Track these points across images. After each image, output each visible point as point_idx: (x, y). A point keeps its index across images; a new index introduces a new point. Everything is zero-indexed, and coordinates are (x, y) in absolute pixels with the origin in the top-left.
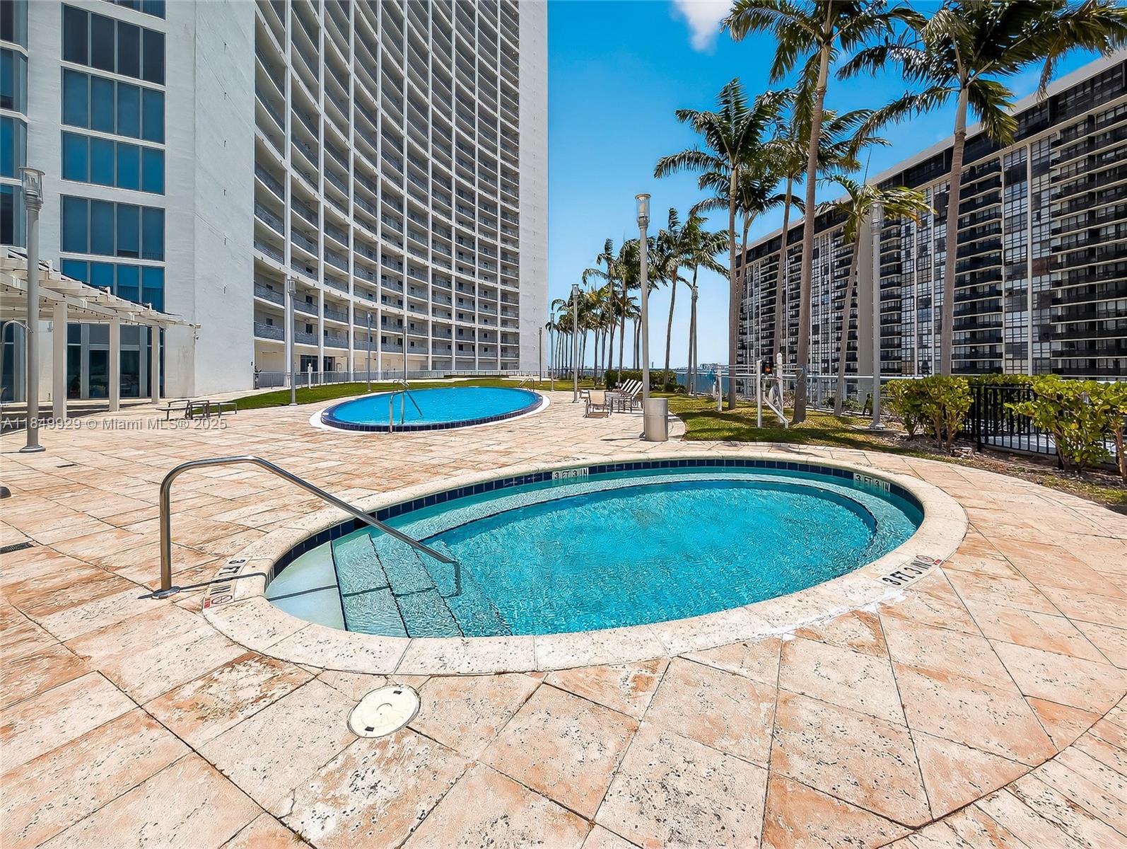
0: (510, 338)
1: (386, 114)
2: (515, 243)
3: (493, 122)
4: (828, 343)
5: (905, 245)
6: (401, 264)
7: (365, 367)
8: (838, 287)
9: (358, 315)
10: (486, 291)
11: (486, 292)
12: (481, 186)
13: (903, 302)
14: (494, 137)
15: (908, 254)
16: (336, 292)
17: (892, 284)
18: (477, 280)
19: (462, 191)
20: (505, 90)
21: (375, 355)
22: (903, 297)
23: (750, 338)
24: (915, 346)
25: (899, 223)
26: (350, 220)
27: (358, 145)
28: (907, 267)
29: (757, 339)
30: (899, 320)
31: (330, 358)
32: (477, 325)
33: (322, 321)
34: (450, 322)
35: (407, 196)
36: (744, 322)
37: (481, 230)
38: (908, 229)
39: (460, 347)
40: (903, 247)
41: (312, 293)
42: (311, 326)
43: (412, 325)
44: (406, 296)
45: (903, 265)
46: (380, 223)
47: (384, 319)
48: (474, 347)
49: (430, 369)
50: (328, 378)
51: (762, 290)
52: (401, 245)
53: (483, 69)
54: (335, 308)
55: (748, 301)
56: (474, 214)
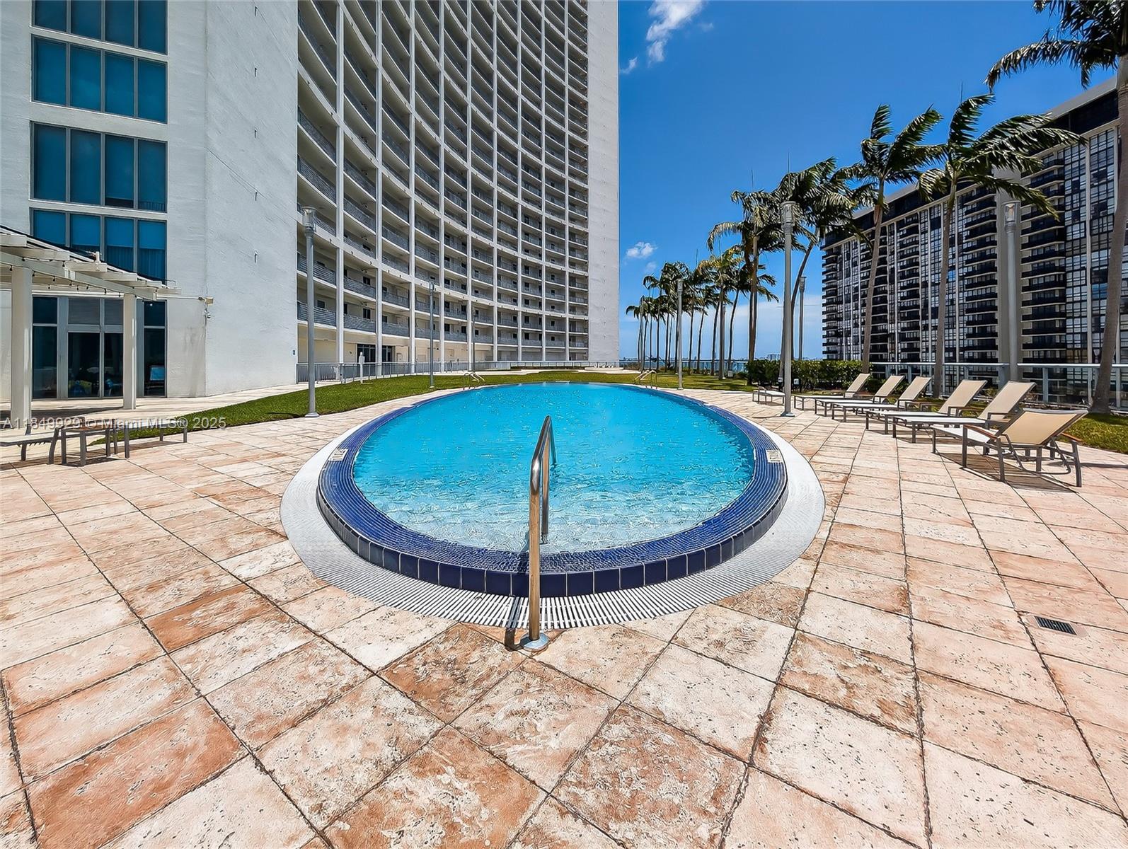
0: (578, 326)
1: (449, 78)
2: (584, 222)
3: (560, 90)
4: (954, 328)
5: (1072, 204)
6: (465, 245)
7: (428, 358)
8: (968, 262)
9: (418, 299)
10: (553, 274)
11: (553, 276)
12: (548, 161)
13: (1069, 276)
14: (561, 107)
15: (1076, 215)
16: (396, 273)
17: (1053, 254)
18: (544, 263)
19: (528, 165)
20: (573, 55)
21: (438, 344)
22: (1067, 269)
23: (844, 325)
24: (1089, 330)
25: (1062, 177)
26: (410, 192)
27: (419, 109)
28: (1075, 232)
29: (856, 325)
30: (1063, 298)
31: (390, 347)
32: (544, 312)
33: (380, 304)
34: (516, 308)
35: (471, 170)
36: (839, 307)
37: (549, 209)
38: (1076, 185)
39: (527, 336)
40: (1068, 208)
41: (369, 273)
42: (369, 311)
43: (477, 312)
44: (470, 279)
45: (1069, 229)
46: (443, 198)
47: (447, 304)
48: (541, 336)
49: (495, 359)
50: (386, 369)
51: (862, 269)
52: (464, 224)
53: (550, 34)
54: (395, 290)
55: (843, 282)
56: (541, 191)
